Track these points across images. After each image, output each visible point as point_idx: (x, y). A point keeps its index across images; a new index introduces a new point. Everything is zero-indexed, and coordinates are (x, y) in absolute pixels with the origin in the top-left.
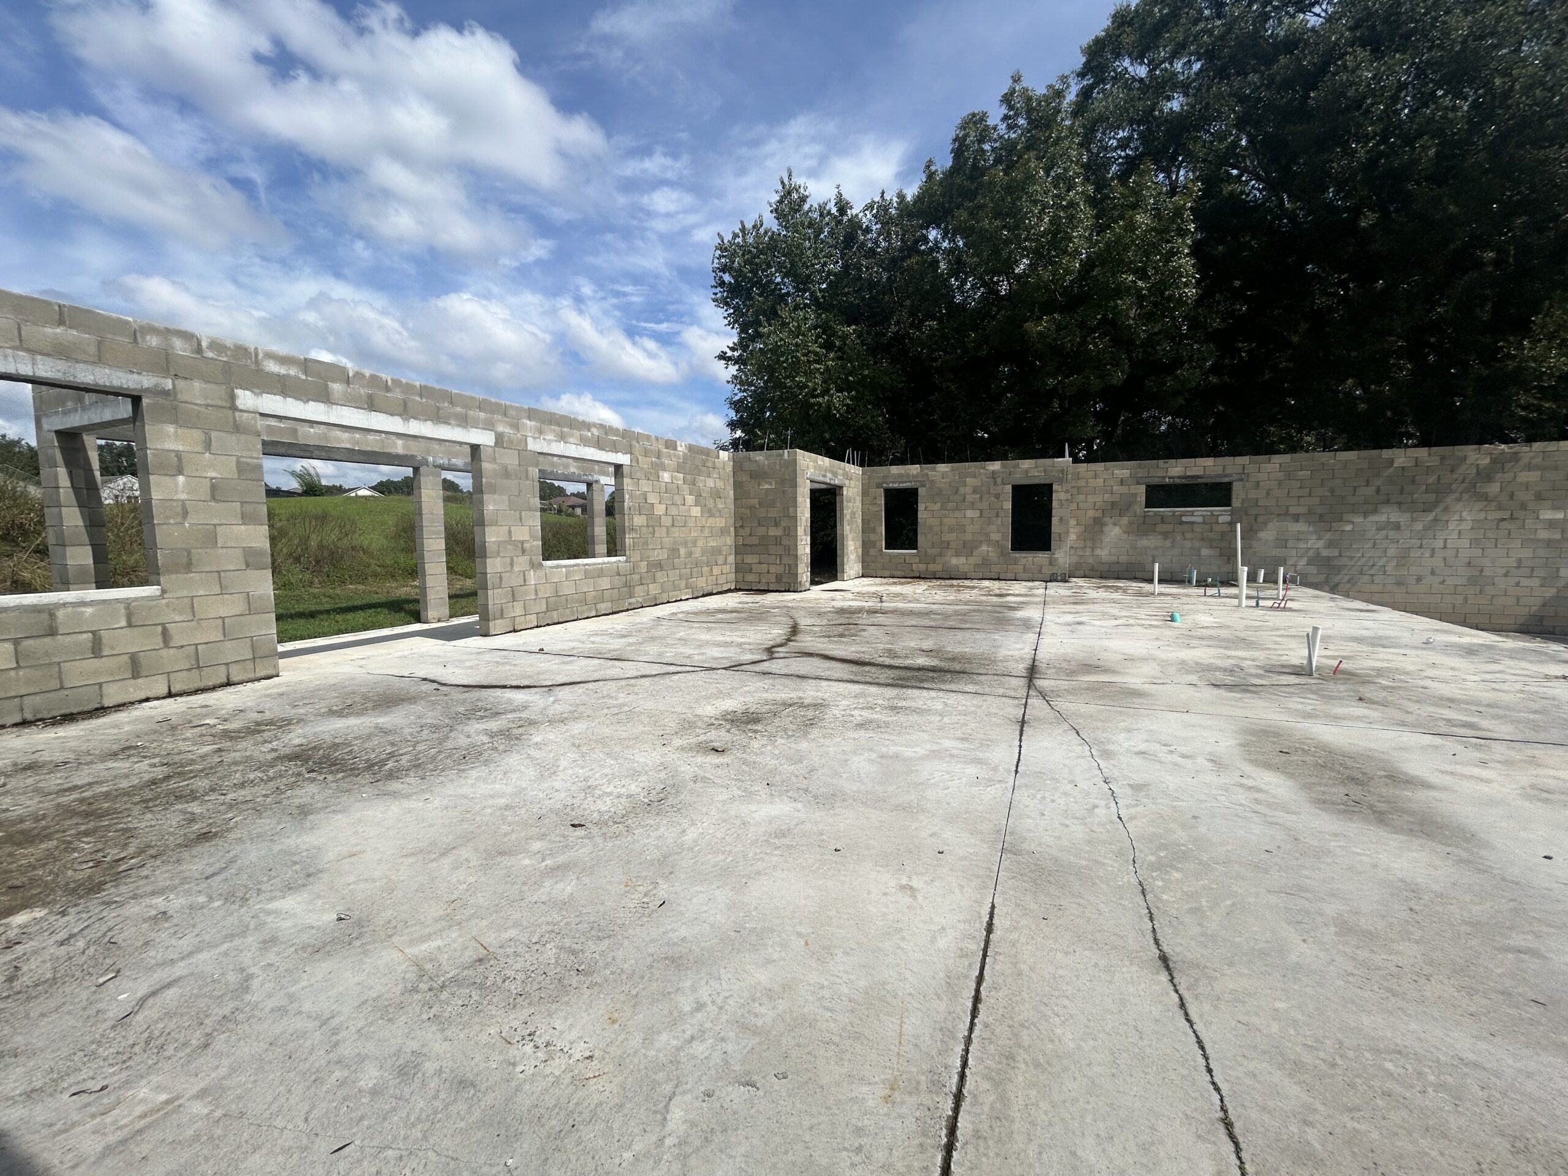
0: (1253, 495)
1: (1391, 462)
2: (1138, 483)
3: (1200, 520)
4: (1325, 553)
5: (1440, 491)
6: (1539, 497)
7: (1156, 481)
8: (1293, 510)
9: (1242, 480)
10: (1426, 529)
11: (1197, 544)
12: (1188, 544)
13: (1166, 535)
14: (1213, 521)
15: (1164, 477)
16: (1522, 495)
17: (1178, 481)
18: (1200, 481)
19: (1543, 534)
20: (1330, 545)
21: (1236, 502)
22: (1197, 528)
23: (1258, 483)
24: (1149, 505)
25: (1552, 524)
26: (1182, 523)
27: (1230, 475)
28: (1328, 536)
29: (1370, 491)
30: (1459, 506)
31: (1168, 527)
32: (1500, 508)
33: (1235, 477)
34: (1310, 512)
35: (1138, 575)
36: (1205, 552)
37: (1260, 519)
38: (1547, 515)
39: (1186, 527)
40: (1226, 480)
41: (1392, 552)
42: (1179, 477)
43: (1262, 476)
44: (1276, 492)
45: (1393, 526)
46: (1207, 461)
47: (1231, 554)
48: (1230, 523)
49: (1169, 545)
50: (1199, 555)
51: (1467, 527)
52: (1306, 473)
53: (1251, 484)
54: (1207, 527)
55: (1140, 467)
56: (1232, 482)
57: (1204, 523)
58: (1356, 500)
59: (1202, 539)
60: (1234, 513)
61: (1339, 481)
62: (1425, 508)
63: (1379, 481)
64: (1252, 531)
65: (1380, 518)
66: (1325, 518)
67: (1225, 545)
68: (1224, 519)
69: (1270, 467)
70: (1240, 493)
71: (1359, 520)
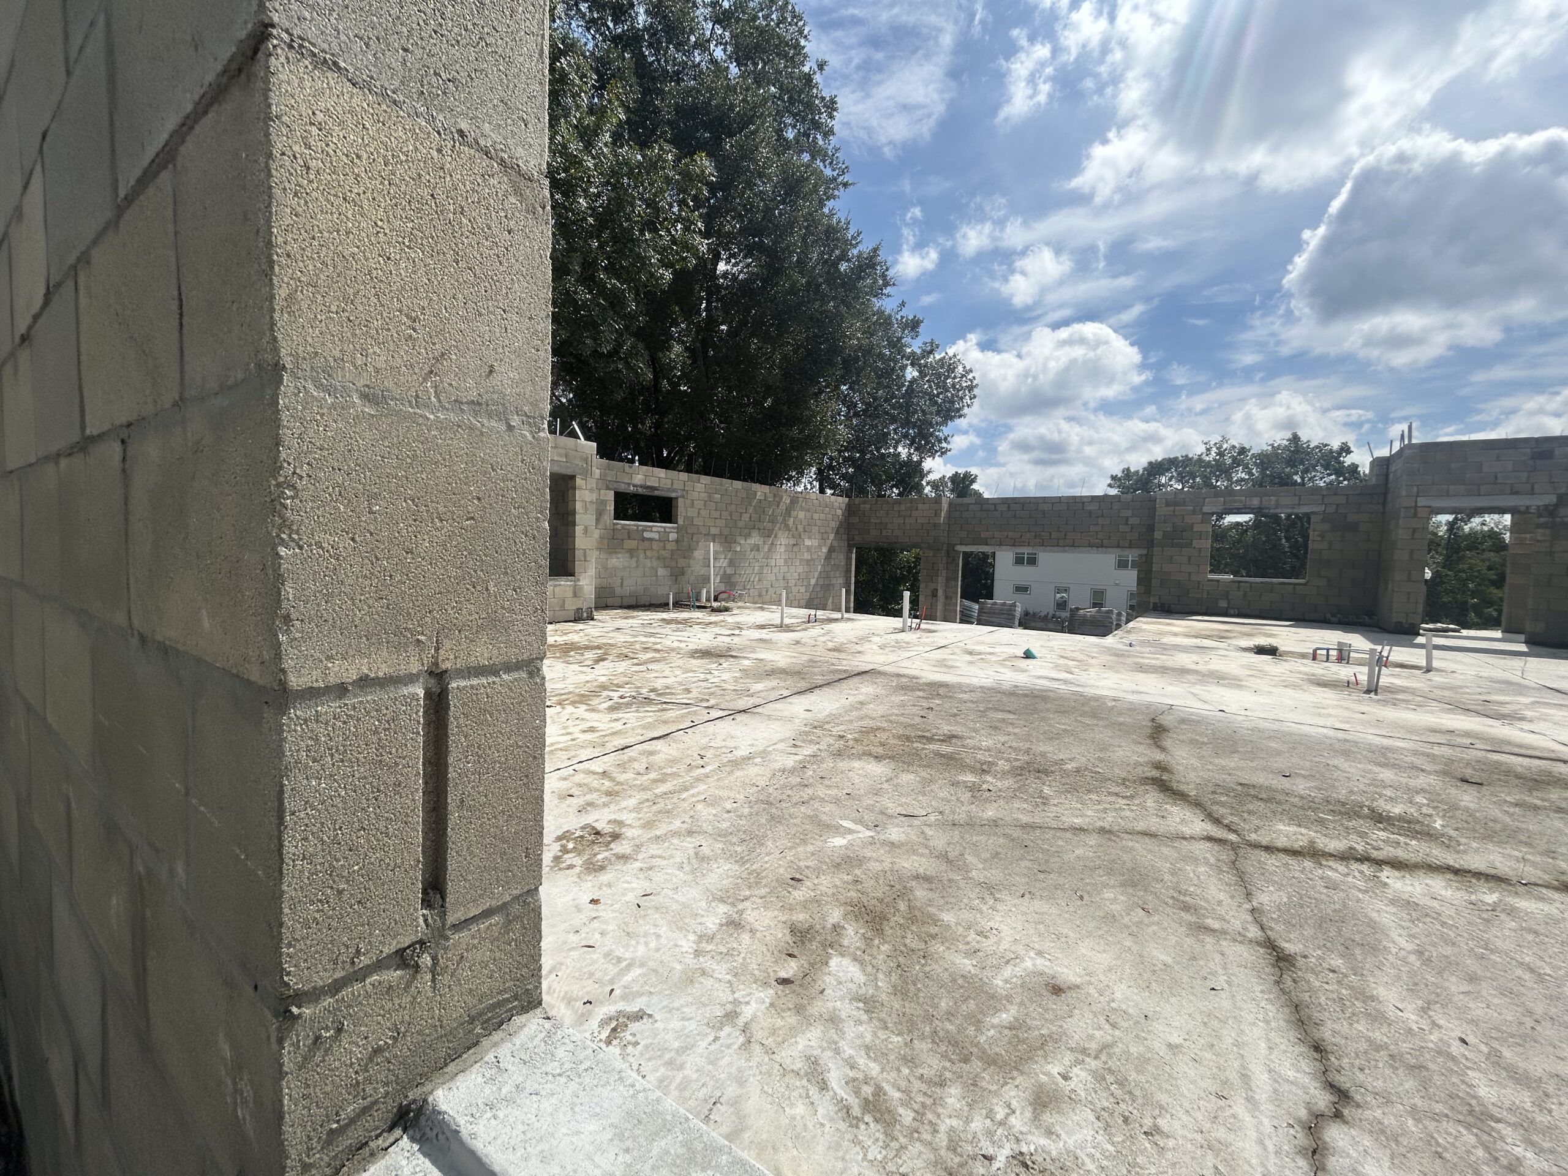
0: (692, 513)
1: (755, 492)
2: (608, 488)
3: (656, 536)
4: (729, 571)
5: (773, 521)
6: (805, 531)
7: (622, 488)
8: (714, 531)
9: (683, 497)
10: (770, 550)
11: (655, 563)
12: (648, 563)
13: (632, 552)
14: (664, 539)
15: (629, 484)
16: (800, 529)
17: (640, 491)
18: (656, 493)
19: (807, 556)
20: (731, 563)
21: (680, 521)
22: (655, 545)
23: (693, 501)
24: (618, 516)
25: (809, 548)
26: (644, 539)
27: (674, 491)
28: (729, 555)
29: (746, 517)
30: (780, 533)
31: (631, 544)
32: (793, 537)
33: (680, 493)
34: (721, 534)
35: (610, 601)
36: (661, 572)
37: (695, 537)
38: (808, 542)
39: (646, 543)
40: (673, 495)
41: (757, 568)
42: (641, 486)
43: (695, 495)
44: (703, 512)
45: (756, 548)
46: (661, 473)
47: (678, 574)
48: (677, 541)
49: (634, 564)
50: (656, 576)
51: (783, 549)
52: (718, 496)
53: (688, 502)
54: (662, 544)
55: (609, 468)
56: (677, 498)
57: (659, 540)
58: (741, 524)
59: (658, 558)
60: (678, 530)
61: (733, 506)
62: (768, 534)
63: (751, 510)
64: (691, 549)
65: (751, 541)
66: (727, 540)
67: (673, 564)
68: (673, 536)
69: (699, 487)
70: (682, 510)
71: (742, 542)
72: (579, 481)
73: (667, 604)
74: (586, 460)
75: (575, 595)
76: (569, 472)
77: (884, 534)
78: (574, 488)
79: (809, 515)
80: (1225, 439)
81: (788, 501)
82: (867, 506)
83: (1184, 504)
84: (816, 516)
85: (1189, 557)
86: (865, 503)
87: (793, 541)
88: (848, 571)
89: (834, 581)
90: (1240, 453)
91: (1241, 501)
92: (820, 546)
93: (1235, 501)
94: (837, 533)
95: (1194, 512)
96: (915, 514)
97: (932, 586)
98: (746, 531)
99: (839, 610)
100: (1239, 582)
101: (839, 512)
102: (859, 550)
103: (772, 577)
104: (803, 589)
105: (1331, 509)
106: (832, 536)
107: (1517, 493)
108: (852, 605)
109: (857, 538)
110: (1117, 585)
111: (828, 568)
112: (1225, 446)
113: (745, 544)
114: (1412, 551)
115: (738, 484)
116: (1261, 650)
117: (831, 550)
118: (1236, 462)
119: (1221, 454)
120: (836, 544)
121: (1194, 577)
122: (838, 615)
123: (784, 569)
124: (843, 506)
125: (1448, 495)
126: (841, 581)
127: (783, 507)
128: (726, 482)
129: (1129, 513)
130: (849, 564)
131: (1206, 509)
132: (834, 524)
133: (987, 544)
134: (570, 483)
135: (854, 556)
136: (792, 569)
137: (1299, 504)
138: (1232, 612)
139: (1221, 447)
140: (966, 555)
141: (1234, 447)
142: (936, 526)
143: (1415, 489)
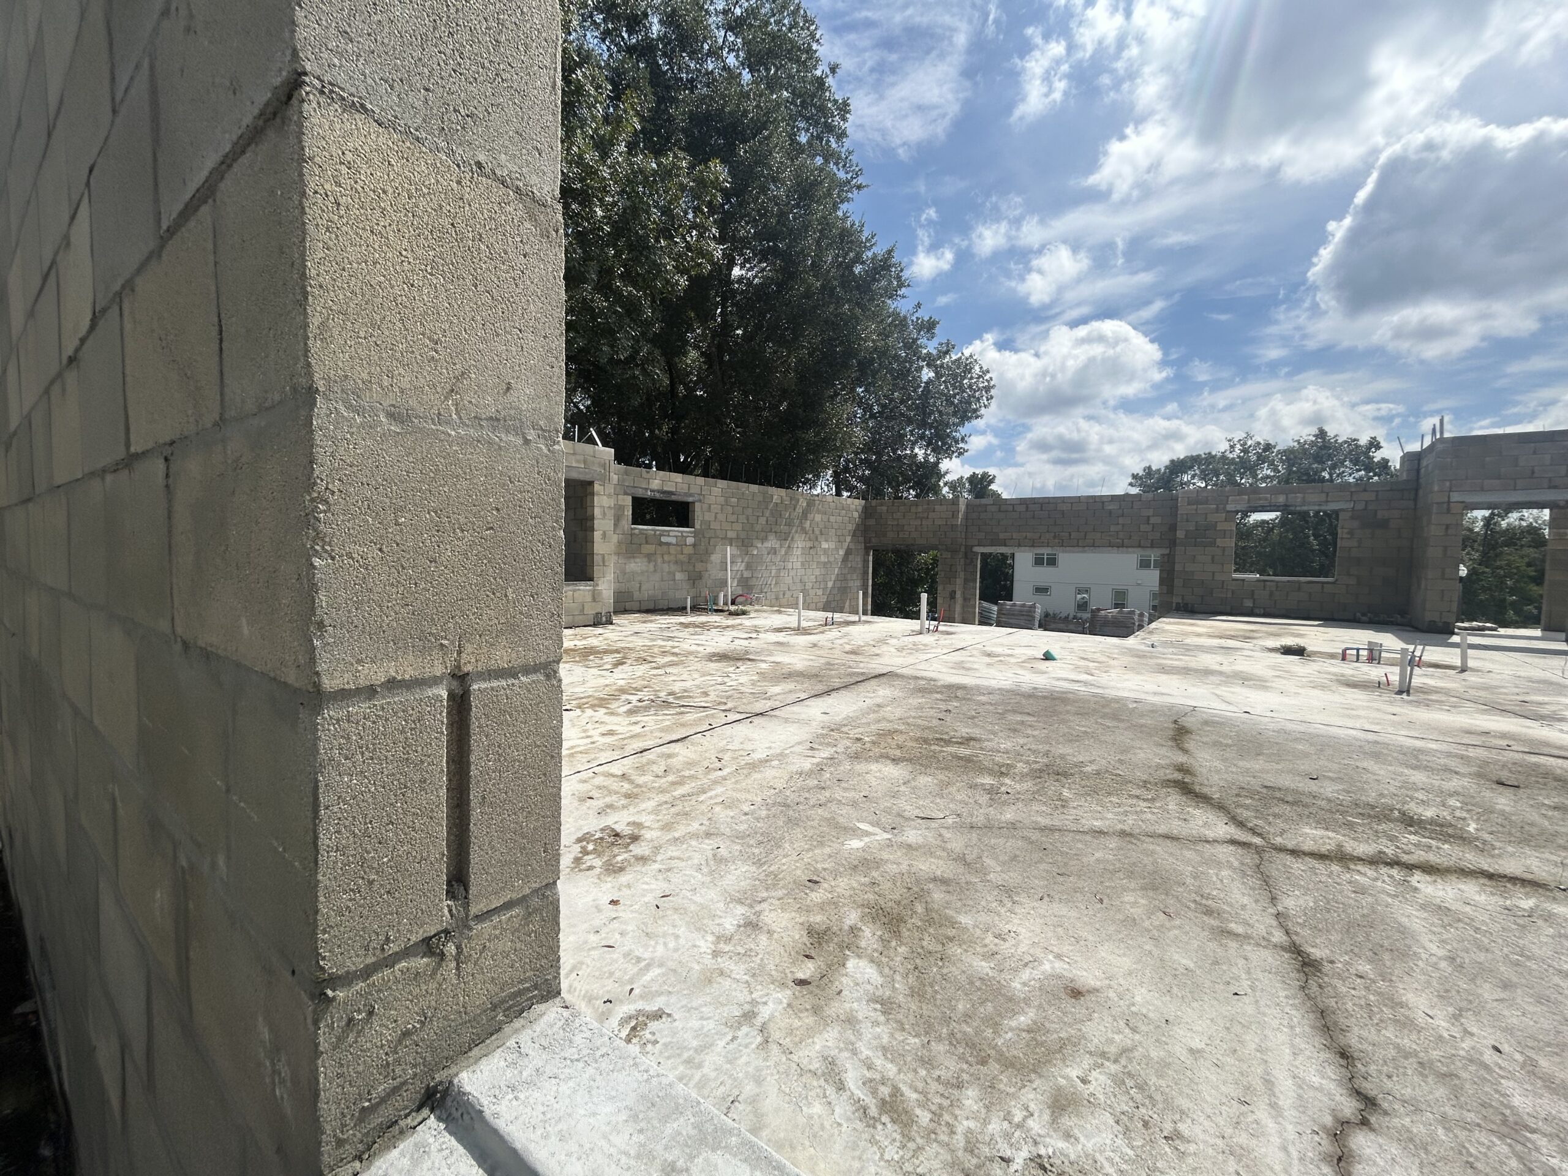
0: (709, 517)
1: (772, 496)
2: (626, 494)
3: (673, 540)
4: (746, 574)
5: (789, 524)
6: (822, 534)
7: (640, 493)
8: (730, 534)
9: (700, 501)
10: (786, 553)
11: (673, 567)
12: (666, 567)
13: (649, 557)
14: (681, 544)
15: (646, 489)
16: (817, 532)
17: (658, 496)
18: (674, 498)
19: (823, 559)
20: (749, 567)
21: (697, 526)
22: (672, 550)
23: (710, 505)
24: (635, 522)
25: (825, 551)
26: (661, 544)
27: (691, 495)
28: (746, 559)
29: (762, 520)
30: (797, 536)
31: (648, 549)
32: (810, 540)
33: (696, 498)
34: (738, 538)
35: (628, 606)
36: (679, 576)
37: (712, 541)
38: (825, 545)
39: (665, 548)
40: (690, 499)
41: (774, 572)
42: (658, 491)
43: (712, 499)
44: (721, 517)
45: (773, 551)
46: (678, 477)
47: (695, 578)
48: (694, 545)
49: (651, 568)
50: (674, 580)
51: (799, 553)
52: (734, 500)
53: (705, 506)
54: (679, 548)
55: (626, 473)
56: (693, 503)
57: (677, 545)
58: (758, 528)
59: (676, 562)
60: (696, 535)
61: (750, 510)
62: (785, 537)
63: (767, 513)
64: (708, 553)
65: (768, 544)
66: (744, 543)
67: (691, 568)
68: (690, 540)
69: (716, 491)
70: (699, 514)
71: (759, 545)
72: (597, 487)
73: (685, 608)
74: (604, 466)
75: (594, 600)
76: (588, 478)
77: (901, 536)
78: (593, 494)
79: (825, 518)
80: (1249, 436)
81: (805, 504)
82: (884, 508)
83: (1206, 502)
84: (832, 519)
85: (1213, 557)
86: (882, 505)
87: (809, 544)
88: (866, 573)
89: (851, 584)
90: (1265, 450)
91: (1266, 499)
92: (837, 549)
93: (1260, 499)
94: (853, 536)
95: (1217, 510)
96: (931, 515)
97: (950, 588)
98: (763, 534)
99: (857, 613)
100: (1265, 581)
101: (856, 515)
102: (876, 552)
103: (788, 580)
104: (820, 592)
105: (1360, 506)
106: (848, 539)
107: (1555, 487)
108: (869, 607)
109: (873, 540)
110: (1139, 585)
111: (846, 571)
112: (1249, 443)
113: (761, 548)
114: (1445, 548)
115: (754, 488)
116: (1288, 651)
117: (848, 552)
118: (1262, 459)
119: (1245, 451)
120: (852, 546)
121: (1218, 577)
122: (855, 618)
123: (801, 572)
124: (860, 508)
125: (1482, 490)
126: (858, 583)
127: (799, 510)
128: (743, 486)
129: (1150, 512)
130: (866, 567)
131: (1230, 507)
132: (851, 527)
133: (1005, 545)
134: (589, 490)
135: (871, 558)
136: (809, 572)
137: (1327, 501)
138: (1257, 611)
139: (1245, 444)
140: (985, 556)
141: (1259, 443)
142: (953, 527)
143: (1448, 484)
